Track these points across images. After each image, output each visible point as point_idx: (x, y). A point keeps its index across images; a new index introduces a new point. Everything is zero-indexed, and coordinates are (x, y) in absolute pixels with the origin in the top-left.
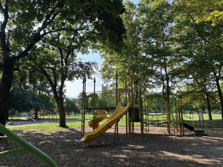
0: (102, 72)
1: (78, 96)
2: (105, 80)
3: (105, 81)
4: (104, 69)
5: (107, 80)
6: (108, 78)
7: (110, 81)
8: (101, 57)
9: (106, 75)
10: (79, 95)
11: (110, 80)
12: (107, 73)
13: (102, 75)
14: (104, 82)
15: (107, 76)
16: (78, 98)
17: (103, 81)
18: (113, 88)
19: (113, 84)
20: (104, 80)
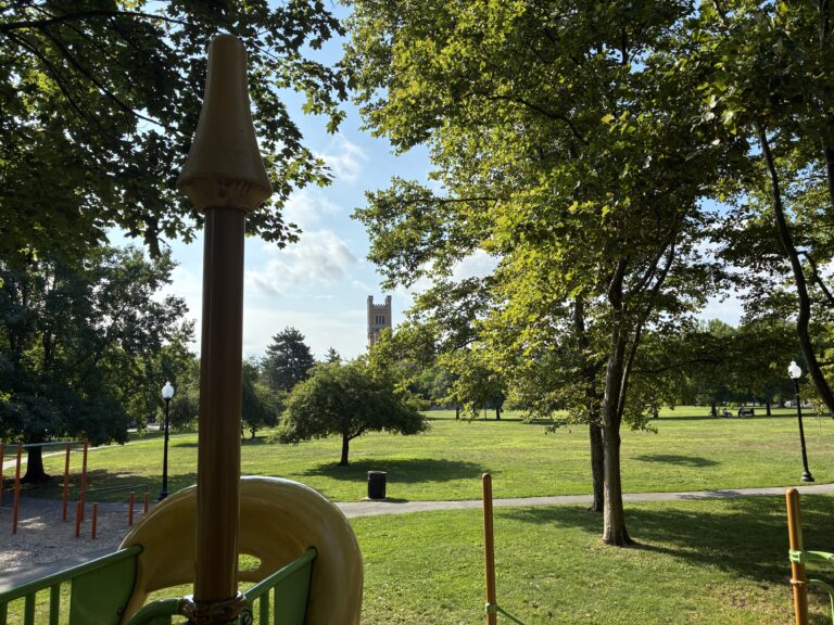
0: (375, 221)
1: (268, 350)
2: (391, 267)
3: (393, 276)
4: (386, 206)
5: (403, 269)
6: (406, 257)
7: (419, 274)
8: (367, 117)
9: (399, 240)
10: (274, 343)
11: (420, 267)
12: (402, 227)
13: (377, 238)
14: (386, 278)
15: (405, 242)
16: (268, 357)
17: (382, 272)
18: (437, 317)
19: (437, 290)
20: (385, 268)
